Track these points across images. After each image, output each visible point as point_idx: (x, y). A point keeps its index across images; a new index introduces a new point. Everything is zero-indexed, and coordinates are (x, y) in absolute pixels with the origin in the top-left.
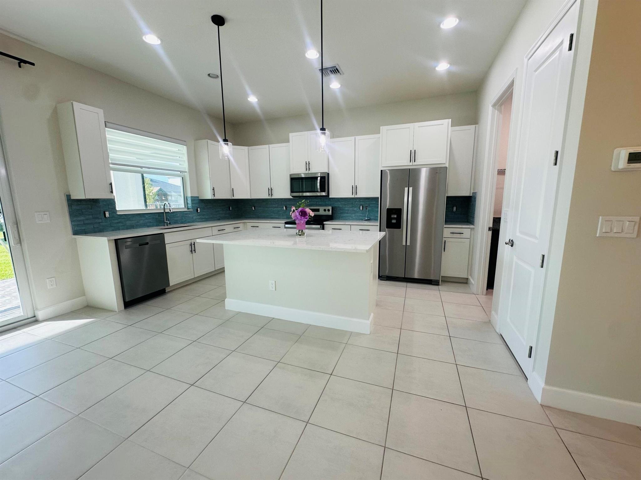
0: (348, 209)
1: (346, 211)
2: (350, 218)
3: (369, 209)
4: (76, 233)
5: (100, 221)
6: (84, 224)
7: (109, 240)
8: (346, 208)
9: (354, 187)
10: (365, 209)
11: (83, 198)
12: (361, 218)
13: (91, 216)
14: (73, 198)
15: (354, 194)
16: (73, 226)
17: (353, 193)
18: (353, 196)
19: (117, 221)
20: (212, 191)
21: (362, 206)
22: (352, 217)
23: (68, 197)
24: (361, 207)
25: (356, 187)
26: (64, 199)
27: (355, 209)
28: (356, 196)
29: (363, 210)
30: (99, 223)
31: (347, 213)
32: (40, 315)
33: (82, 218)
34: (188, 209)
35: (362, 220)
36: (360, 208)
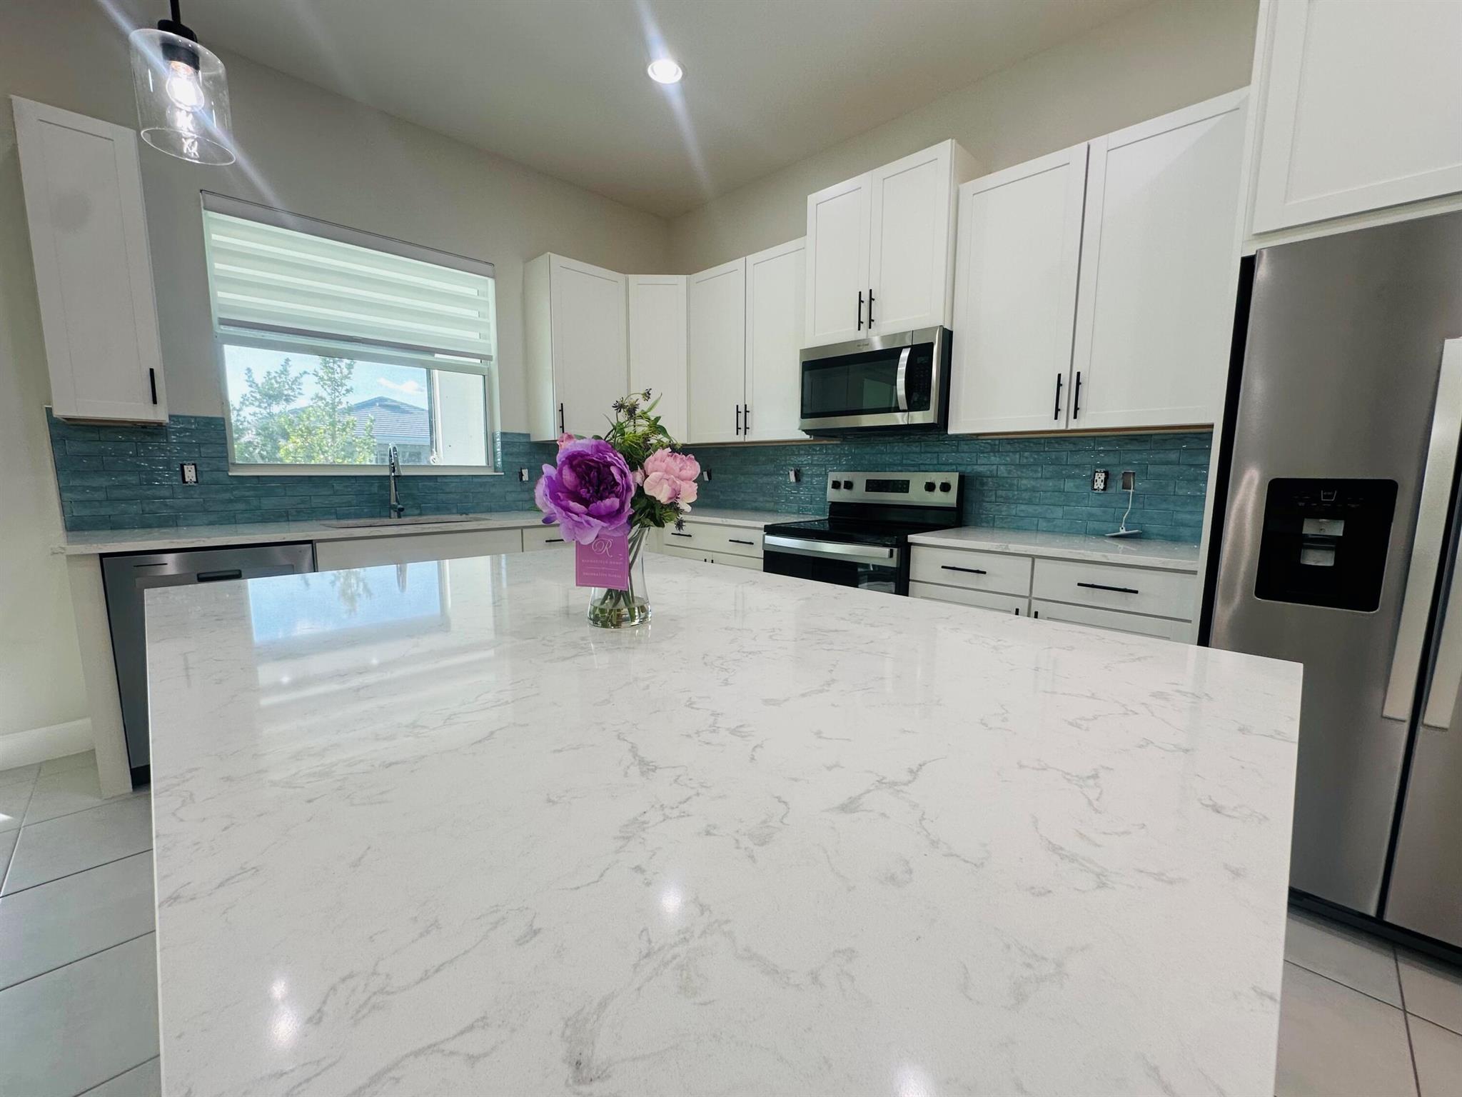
0: (1033, 483)
1: (1026, 495)
2: (1043, 524)
3: (1139, 485)
5: (166, 492)
6: (109, 500)
8: (1024, 482)
9: (1065, 381)
10: (1120, 484)
12: (1092, 525)
14: (58, 413)
15: (1062, 415)
16: (67, 505)
17: (1057, 410)
18: (1060, 425)
19: (227, 496)
20: (557, 414)
21: (1107, 473)
22: (1048, 520)
23: (49, 411)
24: (1100, 477)
25: (1078, 383)
26: (39, 422)
27: (1069, 485)
28: (1074, 425)
29: (1109, 491)
30: (163, 498)
31: (1030, 502)
34: (494, 469)
35: (1100, 534)
36: (1093, 482)
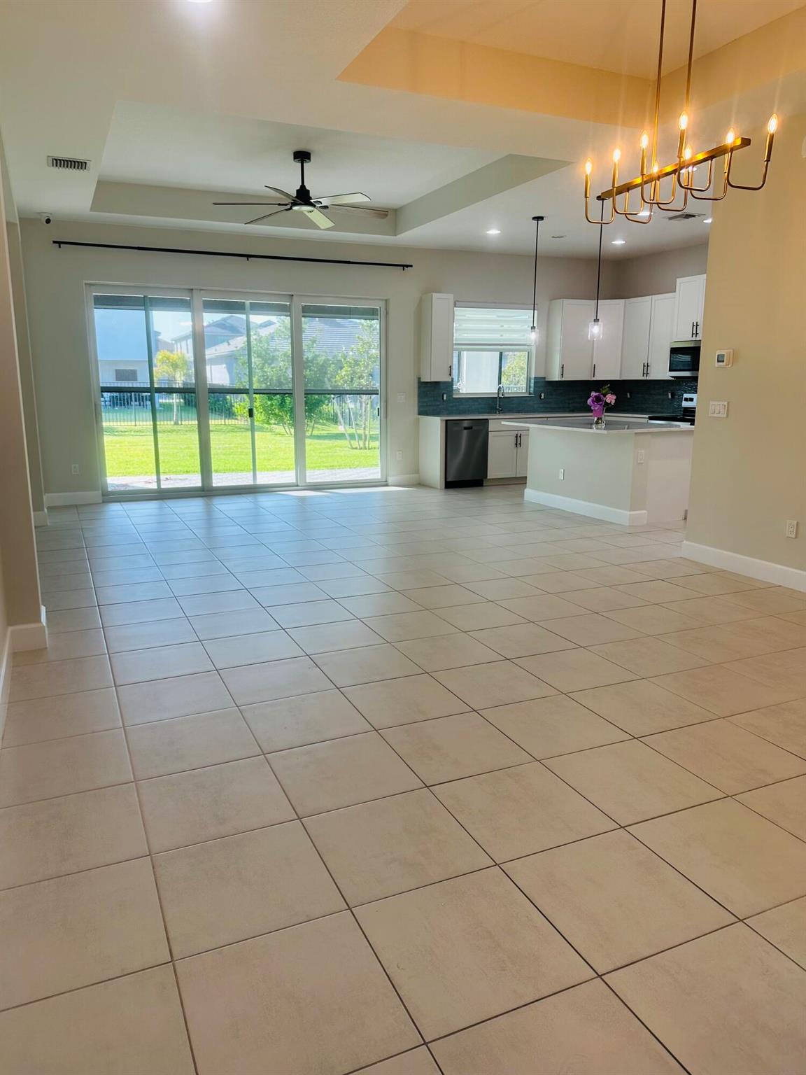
4: (420, 413)
5: (438, 403)
6: (427, 406)
7: (441, 420)
11: (429, 381)
13: (432, 399)
14: (422, 380)
16: (419, 407)
19: (451, 404)
20: (561, 370)
23: (419, 378)
26: (416, 381)
30: (438, 405)
32: (390, 480)
33: (426, 400)
34: (530, 394)
